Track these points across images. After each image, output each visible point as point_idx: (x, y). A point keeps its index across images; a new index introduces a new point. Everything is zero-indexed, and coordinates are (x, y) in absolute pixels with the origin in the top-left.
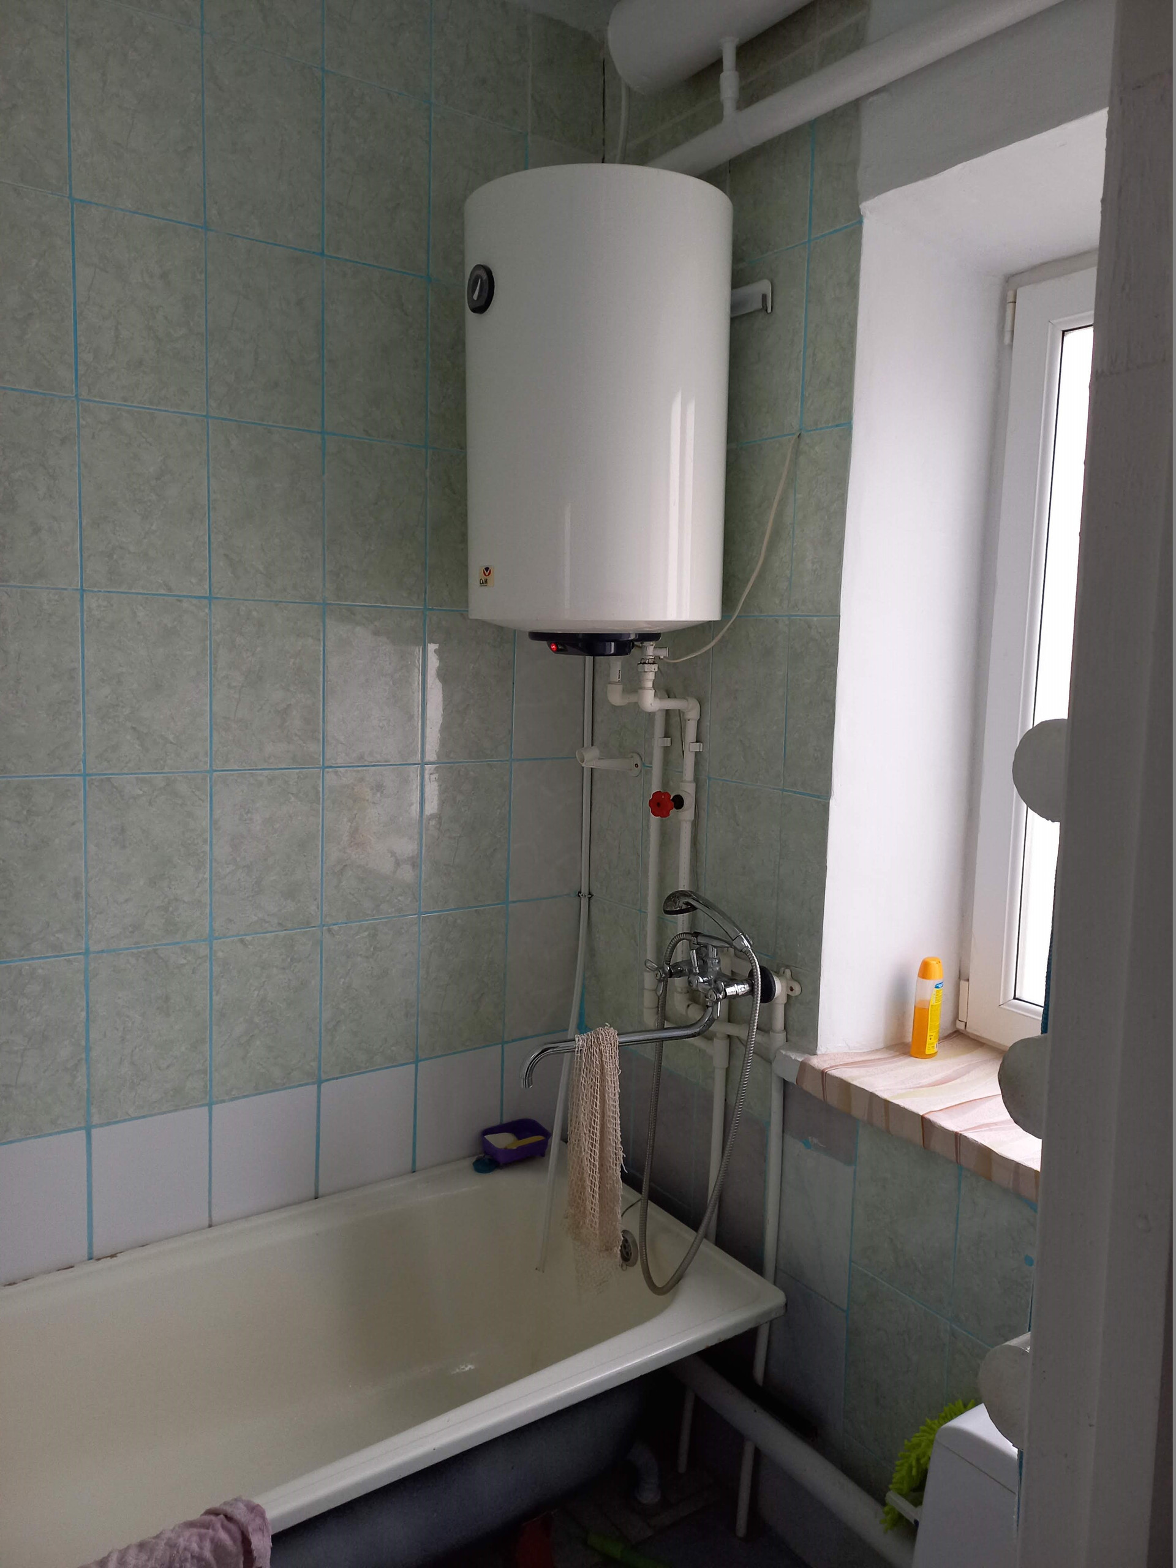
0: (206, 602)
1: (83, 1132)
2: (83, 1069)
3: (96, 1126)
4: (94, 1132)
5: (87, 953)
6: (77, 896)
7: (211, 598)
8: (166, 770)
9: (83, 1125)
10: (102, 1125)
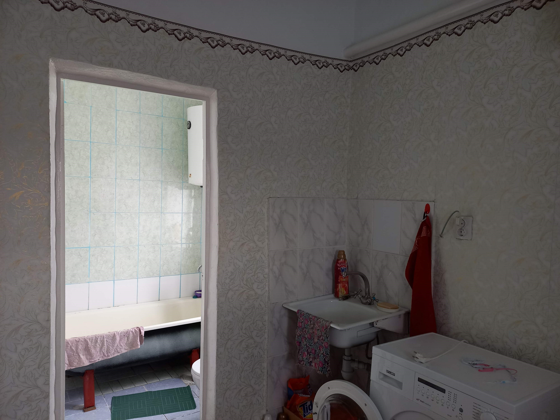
0: (139, 181)
1: (113, 281)
2: (113, 268)
3: (115, 280)
4: (115, 281)
5: (115, 246)
6: (113, 235)
7: (140, 180)
8: (130, 212)
9: (113, 280)
10: (117, 280)
